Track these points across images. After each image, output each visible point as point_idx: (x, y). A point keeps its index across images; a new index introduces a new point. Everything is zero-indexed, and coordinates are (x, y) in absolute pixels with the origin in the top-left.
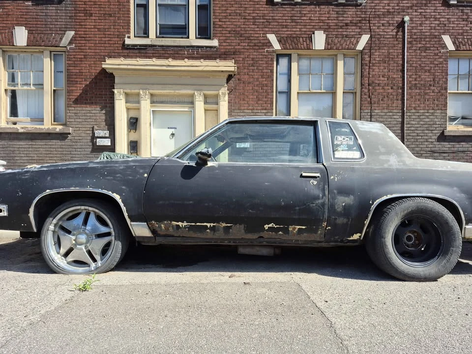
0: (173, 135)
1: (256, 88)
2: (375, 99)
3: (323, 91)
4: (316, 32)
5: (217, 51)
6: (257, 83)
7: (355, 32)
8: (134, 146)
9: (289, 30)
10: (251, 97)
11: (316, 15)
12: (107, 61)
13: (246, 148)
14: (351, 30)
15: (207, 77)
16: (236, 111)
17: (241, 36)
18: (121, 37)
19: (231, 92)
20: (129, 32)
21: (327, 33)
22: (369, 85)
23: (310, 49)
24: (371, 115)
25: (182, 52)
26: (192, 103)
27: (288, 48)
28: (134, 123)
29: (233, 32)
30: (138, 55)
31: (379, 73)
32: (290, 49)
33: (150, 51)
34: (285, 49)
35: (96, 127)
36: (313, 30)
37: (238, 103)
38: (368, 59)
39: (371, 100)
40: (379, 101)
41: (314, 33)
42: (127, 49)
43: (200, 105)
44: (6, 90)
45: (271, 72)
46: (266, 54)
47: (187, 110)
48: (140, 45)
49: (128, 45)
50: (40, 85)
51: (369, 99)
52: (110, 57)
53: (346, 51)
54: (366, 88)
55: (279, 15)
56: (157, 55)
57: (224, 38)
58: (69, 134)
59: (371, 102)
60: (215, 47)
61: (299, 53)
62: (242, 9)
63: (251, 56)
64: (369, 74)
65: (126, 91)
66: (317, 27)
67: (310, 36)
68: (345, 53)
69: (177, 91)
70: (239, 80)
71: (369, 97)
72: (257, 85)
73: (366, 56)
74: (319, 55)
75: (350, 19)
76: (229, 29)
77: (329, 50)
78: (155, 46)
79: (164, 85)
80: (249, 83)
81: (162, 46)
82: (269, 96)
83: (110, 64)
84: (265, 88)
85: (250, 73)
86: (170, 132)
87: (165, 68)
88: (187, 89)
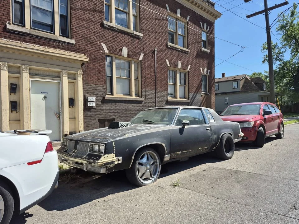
0: (45, 97)
1: (97, 72)
2: (146, 84)
3: (126, 78)
4: (123, 47)
5: (74, 47)
6: (97, 69)
7: (138, 51)
9: (112, 43)
10: (94, 77)
11: (123, 39)
13: (93, 106)
15: (70, 62)
16: (87, 84)
17: (88, 41)
18: (3, 22)
19: (84, 73)
20: (9, 20)
21: (128, 49)
22: (144, 77)
23: (121, 56)
24: (145, 92)
25: (52, 43)
26: (60, 77)
27: (112, 53)
28: (14, 88)
29: (83, 37)
30: (17, 38)
31: (147, 72)
33: (28, 38)
34: (110, 53)
37: (88, 80)
40: (148, 85)
42: (9, 32)
43: (65, 79)
45: (104, 64)
46: (101, 54)
47: (56, 81)
49: (10, 30)
51: (144, 84)
53: (135, 59)
54: (143, 79)
55: (107, 34)
56: (33, 41)
57: (78, 40)
59: (145, 86)
60: (73, 44)
61: (116, 56)
62: (88, 25)
63: (94, 54)
64: (144, 72)
67: (121, 49)
69: (50, 69)
73: (143, 64)
74: (124, 59)
75: (136, 44)
76: (81, 35)
77: (129, 58)
79: (41, 63)
80: (93, 69)
81: (37, 36)
82: (104, 78)
84: (101, 73)
86: (43, 95)
87: (43, 53)
88: (57, 68)
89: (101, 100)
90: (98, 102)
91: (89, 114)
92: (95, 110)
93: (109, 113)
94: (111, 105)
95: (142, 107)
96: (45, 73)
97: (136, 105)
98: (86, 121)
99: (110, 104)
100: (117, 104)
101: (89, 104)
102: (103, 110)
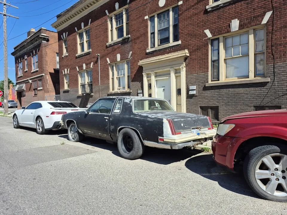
0: (164, 90)
1: (199, 61)
2: (277, 56)
3: (241, 55)
4: (232, 21)
5: (180, 46)
6: (200, 58)
7: (260, 12)
8: (150, 95)
9: (217, 24)
10: (197, 66)
11: (233, 10)
12: (140, 62)
13: (194, 94)
14: (257, 12)
15: (175, 61)
16: (189, 75)
17: (191, 35)
18: (145, 50)
19: (187, 66)
20: (148, 47)
21: (240, 19)
22: (272, 46)
23: (229, 32)
24: (274, 67)
25: (166, 51)
26: (170, 74)
27: (216, 35)
28: (150, 86)
29: (188, 34)
30: (151, 56)
31: (281, 36)
32: (217, 35)
33: (155, 53)
34: (214, 36)
35: (138, 89)
36: (230, 20)
37: (190, 71)
38: (271, 28)
39: (274, 56)
40: (281, 56)
41: (231, 22)
42: (147, 54)
43: (173, 75)
44: (117, 78)
45: (207, 51)
46: (204, 41)
47: (168, 78)
48: (152, 52)
49: (148, 53)
50: (124, 74)
51: (272, 56)
52: (141, 60)
53: (255, 27)
54: (269, 49)
55: (211, 17)
56: (157, 54)
57: (183, 39)
58: (131, 92)
59: (274, 58)
60: (180, 44)
61: (224, 36)
62: (192, 21)
63: (197, 45)
64: (272, 38)
65: (147, 73)
66: (233, 17)
67: (229, 24)
68: (254, 28)
69: (163, 70)
70: (191, 59)
71: (272, 54)
72: (200, 60)
73: (270, 27)
74: (236, 34)
75: (256, 5)
76: (186, 33)
77: (242, 29)
78: (156, 50)
79: (158, 68)
80: (195, 59)
81: (159, 50)
82: (206, 65)
83: (141, 63)
84: (204, 60)
85: (196, 54)
86: (163, 88)
87: (158, 61)
88: (167, 68)
89: (202, 88)
90: (199, 90)
91: (191, 101)
92: (197, 98)
93: (211, 101)
94: (214, 92)
95: (267, 91)
96: (161, 74)
97: (252, 89)
98: (188, 107)
99: (213, 90)
100: (222, 90)
101: (191, 93)
102: (204, 98)
